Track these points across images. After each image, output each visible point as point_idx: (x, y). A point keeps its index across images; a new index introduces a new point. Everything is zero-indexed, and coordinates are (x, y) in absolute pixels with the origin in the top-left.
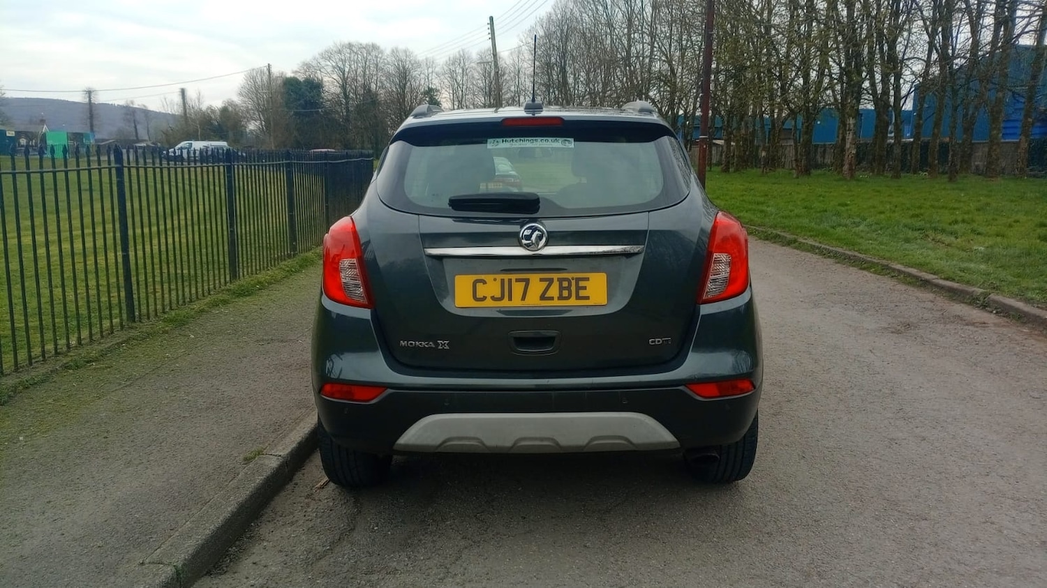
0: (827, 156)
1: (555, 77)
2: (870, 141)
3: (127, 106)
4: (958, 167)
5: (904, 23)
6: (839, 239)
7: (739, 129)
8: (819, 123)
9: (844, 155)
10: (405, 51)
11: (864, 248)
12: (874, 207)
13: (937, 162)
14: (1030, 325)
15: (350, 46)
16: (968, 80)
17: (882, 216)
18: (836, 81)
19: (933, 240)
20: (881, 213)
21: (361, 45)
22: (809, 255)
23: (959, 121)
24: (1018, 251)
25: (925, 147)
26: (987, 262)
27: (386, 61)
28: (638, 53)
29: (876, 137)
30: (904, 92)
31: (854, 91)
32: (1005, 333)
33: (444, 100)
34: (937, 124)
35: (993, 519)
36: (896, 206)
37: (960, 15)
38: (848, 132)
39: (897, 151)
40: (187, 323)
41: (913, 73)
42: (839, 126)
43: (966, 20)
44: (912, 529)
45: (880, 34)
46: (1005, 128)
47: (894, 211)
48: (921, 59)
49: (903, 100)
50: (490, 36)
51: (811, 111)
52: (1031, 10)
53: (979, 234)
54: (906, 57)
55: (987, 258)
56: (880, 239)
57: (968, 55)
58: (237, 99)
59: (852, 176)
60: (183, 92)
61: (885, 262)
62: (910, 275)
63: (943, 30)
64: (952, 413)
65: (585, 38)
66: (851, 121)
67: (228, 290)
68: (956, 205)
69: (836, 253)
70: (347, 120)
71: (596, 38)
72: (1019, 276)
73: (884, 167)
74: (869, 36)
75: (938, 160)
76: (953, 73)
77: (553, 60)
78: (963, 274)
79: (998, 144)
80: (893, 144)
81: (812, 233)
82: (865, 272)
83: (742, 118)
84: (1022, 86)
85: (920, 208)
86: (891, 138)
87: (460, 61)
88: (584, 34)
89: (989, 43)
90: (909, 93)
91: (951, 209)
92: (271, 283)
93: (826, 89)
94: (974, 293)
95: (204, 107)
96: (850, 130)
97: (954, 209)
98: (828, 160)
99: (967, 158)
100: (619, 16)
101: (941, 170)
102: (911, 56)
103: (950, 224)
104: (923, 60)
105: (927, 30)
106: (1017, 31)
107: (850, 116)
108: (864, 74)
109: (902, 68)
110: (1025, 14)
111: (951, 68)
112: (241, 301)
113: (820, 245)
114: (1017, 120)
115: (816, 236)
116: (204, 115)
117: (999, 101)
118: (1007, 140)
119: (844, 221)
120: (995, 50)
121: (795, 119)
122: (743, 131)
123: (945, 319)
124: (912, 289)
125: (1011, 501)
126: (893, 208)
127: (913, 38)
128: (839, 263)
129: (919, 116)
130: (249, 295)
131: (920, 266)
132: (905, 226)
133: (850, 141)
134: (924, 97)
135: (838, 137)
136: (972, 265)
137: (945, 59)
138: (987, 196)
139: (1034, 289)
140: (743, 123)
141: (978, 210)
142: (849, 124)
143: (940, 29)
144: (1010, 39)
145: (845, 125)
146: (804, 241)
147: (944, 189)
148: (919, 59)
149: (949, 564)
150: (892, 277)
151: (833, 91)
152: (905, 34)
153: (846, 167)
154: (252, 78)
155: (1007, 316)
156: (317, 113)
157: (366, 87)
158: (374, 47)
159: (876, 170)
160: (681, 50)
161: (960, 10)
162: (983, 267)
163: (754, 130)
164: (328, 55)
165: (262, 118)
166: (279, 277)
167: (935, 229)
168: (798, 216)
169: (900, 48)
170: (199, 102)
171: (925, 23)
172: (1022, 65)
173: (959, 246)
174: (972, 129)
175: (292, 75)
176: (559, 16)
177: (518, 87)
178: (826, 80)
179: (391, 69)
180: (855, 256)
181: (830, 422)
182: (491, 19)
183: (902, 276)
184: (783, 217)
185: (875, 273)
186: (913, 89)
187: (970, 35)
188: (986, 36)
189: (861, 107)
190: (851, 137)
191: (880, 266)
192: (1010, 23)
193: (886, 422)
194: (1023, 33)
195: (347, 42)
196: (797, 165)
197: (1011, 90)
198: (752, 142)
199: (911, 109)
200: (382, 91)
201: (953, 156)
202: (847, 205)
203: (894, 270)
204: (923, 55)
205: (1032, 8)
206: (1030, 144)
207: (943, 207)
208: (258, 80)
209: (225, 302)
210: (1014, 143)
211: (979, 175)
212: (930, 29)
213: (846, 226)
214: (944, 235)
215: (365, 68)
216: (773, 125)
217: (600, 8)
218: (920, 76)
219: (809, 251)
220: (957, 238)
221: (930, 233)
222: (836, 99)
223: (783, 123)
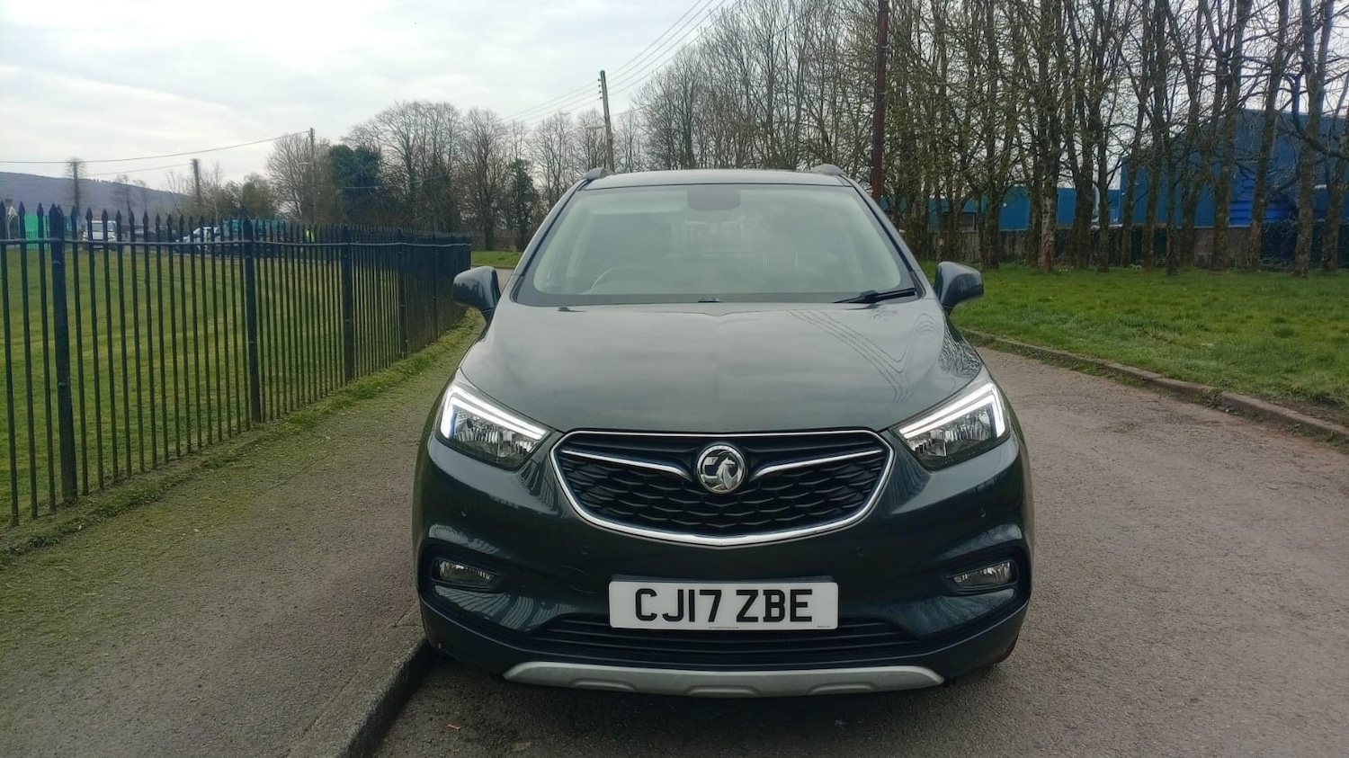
0: (1017, 247)
1: (677, 147)
2: (1070, 227)
3: (118, 184)
4: (1178, 258)
5: (1108, 82)
6: (1045, 337)
7: (909, 211)
8: (1005, 205)
9: (1039, 245)
10: (487, 113)
11: (1074, 346)
12: (1081, 303)
13: (1152, 251)
14: (1267, 423)
15: (416, 106)
16: (1187, 153)
17: (1092, 311)
18: (1026, 153)
19: (1154, 337)
20: (1091, 308)
21: (430, 104)
22: (1011, 355)
23: (1178, 202)
24: (1251, 347)
25: (1138, 234)
26: (1217, 358)
27: (461, 125)
28: (781, 118)
29: (1076, 223)
30: (1110, 167)
31: (1049, 165)
32: (1240, 431)
33: (536, 175)
34: (1151, 206)
35: (1232, 590)
36: (1107, 302)
37: (1176, 73)
38: (1044, 215)
39: (1104, 238)
40: (316, 425)
41: (1120, 143)
42: (1032, 209)
43: (1183, 77)
44: (1153, 598)
45: (1081, 95)
46: (1233, 211)
47: (1106, 307)
48: (1130, 126)
49: (1110, 175)
50: (601, 95)
51: (997, 190)
52: (1257, 69)
53: (1206, 330)
54: (1112, 124)
55: (1217, 355)
56: (1092, 336)
57: (1186, 121)
58: (265, 174)
59: (1050, 269)
60: (196, 164)
61: (1100, 361)
62: (1129, 374)
63: (1155, 91)
64: (1186, 504)
65: (715, 99)
66: (1048, 202)
67: (347, 391)
68: (1179, 300)
69: (1043, 352)
70: (411, 199)
71: (727, 98)
72: (1254, 372)
73: (1088, 258)
74: (1067, 97)
75: (1154, 250)
76: (1169, 143)
77: (674, 125)
78: (1190, 372)
79: (1226, 229)
80: (1099, 230)
81: (1011, 331)
82: (1078, 373)
83: (912, 200)
84: (1251, 159)
85: (1136, 302)
86: (1095, 223)
87: (555, 126)
88: (714, 93)
89: (1210, 107)
90: (1116, 168)
91: (1172, 304)
92: (391, 386)
93: (1015, 162)
94: (1204, 391)
95: (223, 184)
96: (1046, 212)
97: (1176, 304)
98: (1019, 250)
99: (1189, 247)
100: (758, 71)
101: (1157, 263)
102: (1118, 122)
103: (1173, 320)
104: (1132, 127)
105: (1136, 90)
106: (1243, 93)
107: (1045, 195)
108: (1062, 144)
109: (1107, 138)
110: (1250, 73)
111: (1167, 136)
112: (366, 403)
113: (1023, 344)
114: (1246, 202)
115: (1017, 334)
116: (223, 193)
117: (1225, 177)
118: (1236, 226)
119: (1047, 318)
120: (1218, 116)
121: (979, 198)
122: (914, 215)
123: (1170, 419)
124: (1133, 389)
125: (1250, 576)
126: (1104, 304)
127: (1119, 100)
128: (1045, 363)
129: (1130, 196)
130: (371, 398)
131: (1141, 364)
132: (1121, 321)
133: (1046, 225)
134: (1135, 173)
135: (1031, 222)
136: (1200, 362)
137: (1159, 126)
138: (1213, 290)
139: (1269, 386)
140: (914, 205)
141: (1204, 305)
142: (1046, 205)
143: (1152, 90)
144: (1235, 103)
145: (1039, 207)
146: (1003, 340)
147: (1163, 283)
148: (1127, 125)
149: (1192, 624)
150: (1110, 377)
151: (1024, 166)
152: (1111, 95)
153: (1042, 259)
154: (284, 144)
155: (1242, 415)
156: (374, 190)
157: (436, 159)
158: (447, 108)
159: (1078, 262)
160: (834, 114)
161: (1175, 66)
162: (1213, 364)
163: (927, 213)
164: (387, 118)
165: (297, 198)
166: (398, 379)
167: (1156, 325)
168: (992, 312)
169: (1104, 112)
170: (217, 177)
171: (1133, 82)
172: (1250, 135)
173: (1184, 343)
174: (1194, 212)
175: (341, 143)
176: (682, 70)
177: (630, 158)
178: (1015, 152)
179: (468, 135)
180: (1064, 355)
181: (1057, 514)
182: (603, 74)
183: (1120, 376)
184: (974, 313)
185: (1090, 373)
186: (1120, 163)
187: (1188, 97)
188: (1207, 98)
189: (1059, 185)
190: (1047, 221)
191: (1094, 366)
192: (1234, 84)
193: (1116, 512)
194: (1249, 95)
195: (412, 102)
196: (982, 256)
197: (1237, 164)
198: (924, 228)
199: (1118, 188)
200: (455, 164)
201: (1171, 244)
202: (1048, 300)
203: (1111, 369)
204: (1132, 121)
205: (1259, 65)
206: (1263, 230)
207: (1162, 303)
208: (293, 149)
209: (349, 404)
210: (1243, 228)
211: (1204, 268)
212: (1139, 90)
213: (1051, 323)
214: (1167, 331)
215: (434, 134)
216: (951, 207)
217: (733, 61)
218: (1130, 146)
219: (1009, 351)
220: (1181, 334)
221: (1151, 330)
222: (1027, 176)
223: (963, 205)
